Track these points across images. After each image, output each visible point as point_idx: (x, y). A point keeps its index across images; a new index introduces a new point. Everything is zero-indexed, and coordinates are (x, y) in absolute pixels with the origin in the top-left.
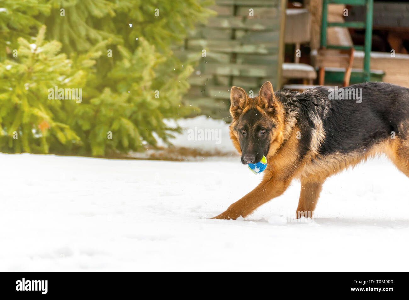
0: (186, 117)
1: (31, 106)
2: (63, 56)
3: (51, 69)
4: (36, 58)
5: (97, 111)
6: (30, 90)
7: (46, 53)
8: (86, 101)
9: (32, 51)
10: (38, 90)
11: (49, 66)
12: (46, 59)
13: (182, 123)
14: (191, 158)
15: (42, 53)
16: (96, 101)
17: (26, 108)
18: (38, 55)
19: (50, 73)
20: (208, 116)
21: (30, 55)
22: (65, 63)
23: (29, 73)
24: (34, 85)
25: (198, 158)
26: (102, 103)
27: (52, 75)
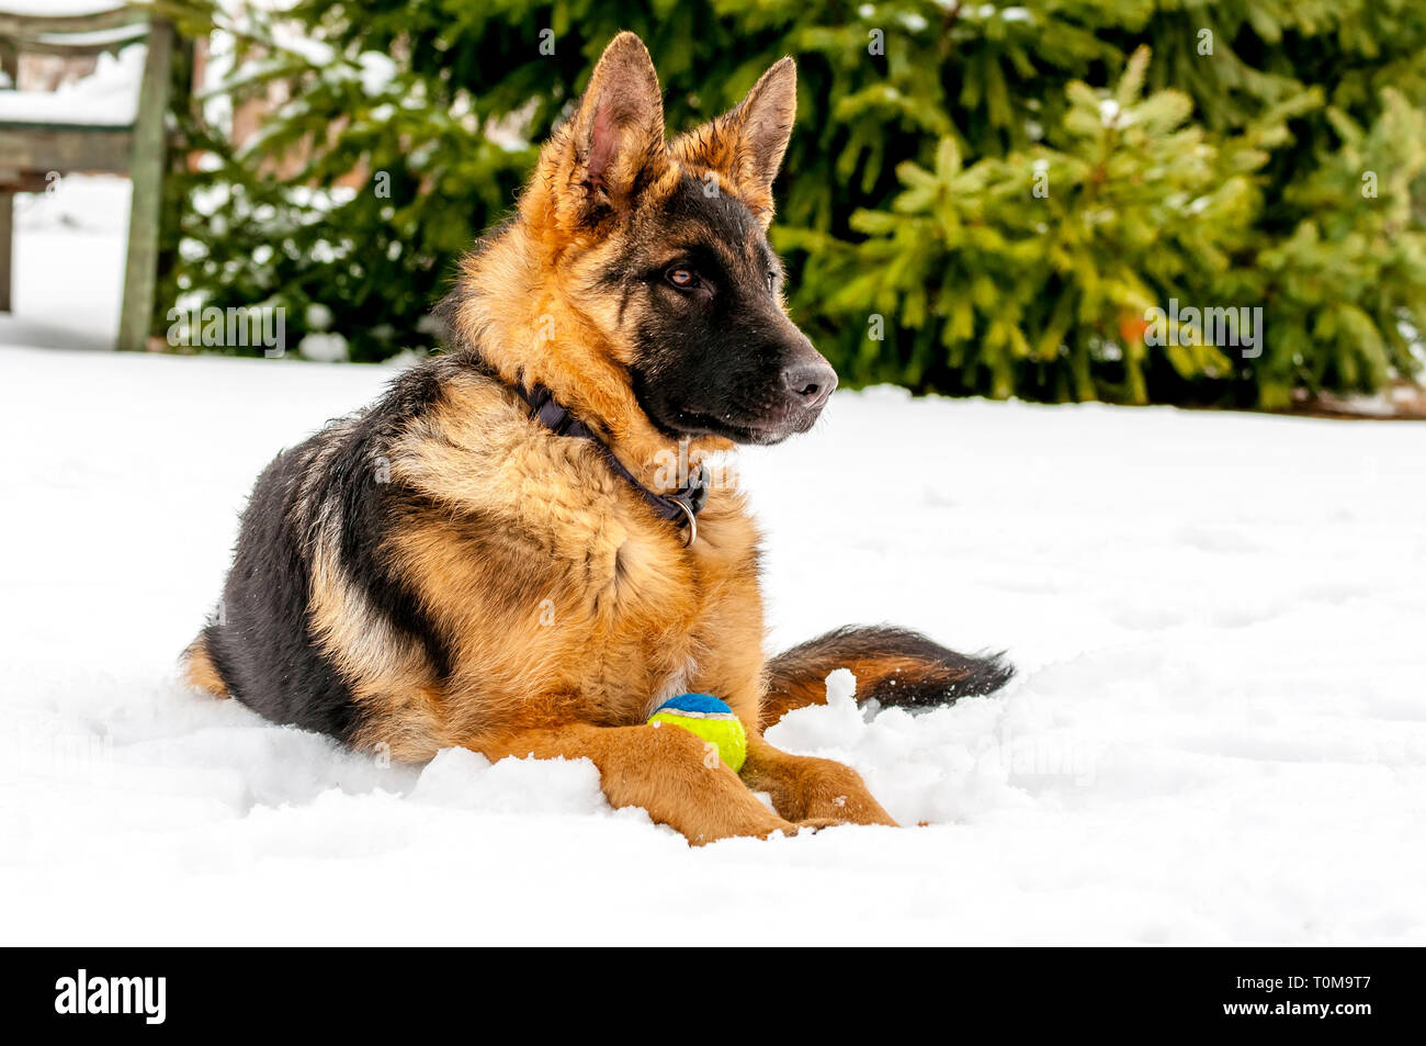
1: (1102, 274)
2: (1194, 134)
3: (1156, 173)
4: (1115, 140)
5: (1274, 285)
6: (1098, 232)
7: (1147, 127)
8: (1242, 260)
9: (1106, 121)
10: (1120, 231)
11: (1151, 164)
12: (1143, 144)
15: (1133, 127)
17: (1091, 283)
18: (1122, 134)
19: (1154, 184)
21: (1100, 135)
22: (1194, 153)
23: (1096, 184)
24: (1107, 217)
26: (1291, 265)
27: (1161, 190)
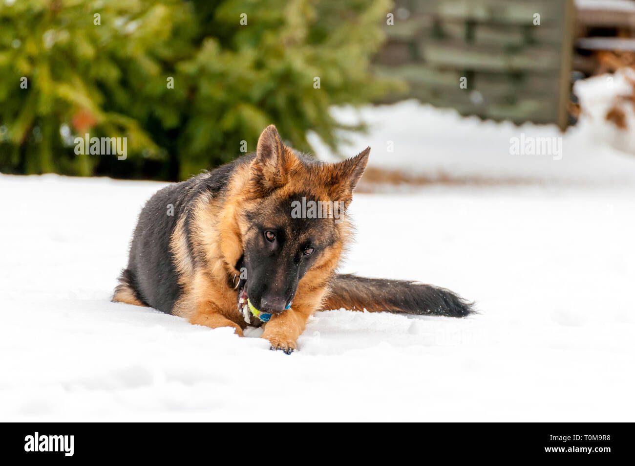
0: (378, 102)
8: (168, 66)
13: (370, 115)
14: (388, 187)
16: (188, 68)
20: (423, 101)
25: (404, 187)
26: (203, 72)
